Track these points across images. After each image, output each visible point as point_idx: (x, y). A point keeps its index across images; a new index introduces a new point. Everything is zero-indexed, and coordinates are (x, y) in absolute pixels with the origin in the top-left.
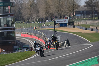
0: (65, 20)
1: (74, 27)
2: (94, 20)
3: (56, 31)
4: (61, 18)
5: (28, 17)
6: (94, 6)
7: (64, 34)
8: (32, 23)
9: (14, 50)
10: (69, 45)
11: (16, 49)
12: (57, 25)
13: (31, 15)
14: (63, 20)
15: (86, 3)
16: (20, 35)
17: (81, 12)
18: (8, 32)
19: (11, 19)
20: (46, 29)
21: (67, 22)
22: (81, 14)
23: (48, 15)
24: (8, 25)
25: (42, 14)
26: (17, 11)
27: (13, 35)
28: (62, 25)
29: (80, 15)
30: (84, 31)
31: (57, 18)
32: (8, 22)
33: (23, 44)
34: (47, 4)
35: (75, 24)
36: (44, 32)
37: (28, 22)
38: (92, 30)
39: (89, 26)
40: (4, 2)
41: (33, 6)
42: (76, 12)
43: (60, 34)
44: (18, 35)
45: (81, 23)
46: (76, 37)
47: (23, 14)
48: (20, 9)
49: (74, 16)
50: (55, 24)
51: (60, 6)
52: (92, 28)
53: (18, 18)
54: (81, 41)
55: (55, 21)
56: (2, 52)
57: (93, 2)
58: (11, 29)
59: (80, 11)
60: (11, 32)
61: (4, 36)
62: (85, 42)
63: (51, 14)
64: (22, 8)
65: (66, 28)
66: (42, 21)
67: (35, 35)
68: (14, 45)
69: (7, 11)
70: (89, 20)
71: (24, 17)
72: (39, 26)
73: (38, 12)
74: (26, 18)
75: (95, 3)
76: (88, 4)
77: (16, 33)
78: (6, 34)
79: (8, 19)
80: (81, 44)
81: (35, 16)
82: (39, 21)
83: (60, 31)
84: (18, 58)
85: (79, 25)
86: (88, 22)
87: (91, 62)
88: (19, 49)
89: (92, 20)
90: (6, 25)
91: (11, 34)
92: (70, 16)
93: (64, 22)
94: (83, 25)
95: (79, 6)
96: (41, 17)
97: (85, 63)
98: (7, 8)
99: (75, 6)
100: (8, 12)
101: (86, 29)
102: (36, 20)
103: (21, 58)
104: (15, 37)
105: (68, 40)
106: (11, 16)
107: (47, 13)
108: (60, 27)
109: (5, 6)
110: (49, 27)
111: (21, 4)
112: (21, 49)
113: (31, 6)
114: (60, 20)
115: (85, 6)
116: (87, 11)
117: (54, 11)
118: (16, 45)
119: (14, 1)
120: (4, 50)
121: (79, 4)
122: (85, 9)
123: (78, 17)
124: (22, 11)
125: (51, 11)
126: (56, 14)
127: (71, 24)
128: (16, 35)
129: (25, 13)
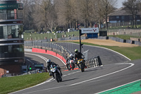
0: (94, 28)
1: (107, 38)
2: (136, 28)
3: (81, 45)
4: (89, 25)
5: (42, 24)
6: (136, 9)
7: (93, 49)
8: (48, 32)
9: (22, 71)
10: (100, 64)
11: (25, 70)
12: (84, 35)
13: (46, 22)
14: (91, 29)
15: (124, 4)
16: (31, 50)
17: (118, 17)
18: (14, 46)
19: (17, 27)
20: (68, 41)
21: (97, 31)
22: (118, 20)
23: (70, 22)
24: (13, 36)
25: (62, 20)
26: (26, 16)
27: (21, 50)
28: (90, 36)
29: (116, 22)
30: (121, 44)
31: (83, 26)
32: (14, 31)
33: (35, 63)
34: (69, 6)
35: (109, 34)
36: (65, 46)
37: (42, 31)
38: (133, 42)
39: (129, 37)
40: (7, 3)
41: (49, 9)
42: (110, 17)
43: (87, 48)
44: (27, 50)
45: (117, 33)
46: (111, 52)
47: (35, 19)
48: (30, 13)
49: (107, 23)
50: (81, 34)
51: (87, 9)
52: (133, 39)
53: (28, 26)
54: (117, 59)
55: (80, 31)
56: (5, 74)
57: (135, 3)
58: (18, 41)
59: (116, 16)
60: (18, 46)
61: (7, 51)
62: (124, 60)
63: (75, 20)
64: (34, 12)
65: (95, 39)
66: (62, 30)
67: (52, 50)
68: (22, 64)
69: (12, 15)
70: (129, 28)
71: (37, 25)
72: (58, 37)
73: (56, 17)
74: (38, 25)
75: (137, 5)
76: (128, 6)
77: (25, 47)
78: (10, 49)
79: (13, 28)
80: (118, 62)
81: (51, 23)
82: (57, 30)
83: (87, 44)
84: (28, 82)
85: (114, 36)
86: (128, 32)
87: (131, 89)
88: (29, 70)
89: (133, 28)
90: (11, 36)
91: (18, 49)
92: (101, 23)
93: (93, 32)
94: (120, 36)
95: (115, 9)
96: (60, 24)
97: (123, 90)
98: (12, 12)
99: (108, 8)
100: (13, 18)
101: (125, 41)
102: (53, 29)
103: (32, 82)
104: (23, 53)
105: (98, 57)
106: (18, 22)
107: (68, 18)
108: (87, 38)
109: (9, 9)
110: (71, 38)
111: (32, 6)
112: (31, 70)
113: (46, 9)
114: (87, 29)
115: (123, 9)
116: (125, 16)
117: (78, 16)
118: (25, 64)
119: (22, 2)
120: (8, 72)
121: (115, 6)
122: (123, 13)
123: (113, 25)
124: (34, 16)
125: (75, 16)
126: (82, 20)
127: (103, 34)
128: (25, 50)
129: (38, 19)
